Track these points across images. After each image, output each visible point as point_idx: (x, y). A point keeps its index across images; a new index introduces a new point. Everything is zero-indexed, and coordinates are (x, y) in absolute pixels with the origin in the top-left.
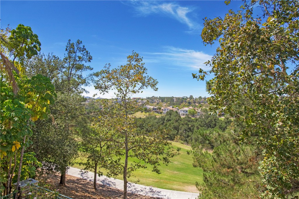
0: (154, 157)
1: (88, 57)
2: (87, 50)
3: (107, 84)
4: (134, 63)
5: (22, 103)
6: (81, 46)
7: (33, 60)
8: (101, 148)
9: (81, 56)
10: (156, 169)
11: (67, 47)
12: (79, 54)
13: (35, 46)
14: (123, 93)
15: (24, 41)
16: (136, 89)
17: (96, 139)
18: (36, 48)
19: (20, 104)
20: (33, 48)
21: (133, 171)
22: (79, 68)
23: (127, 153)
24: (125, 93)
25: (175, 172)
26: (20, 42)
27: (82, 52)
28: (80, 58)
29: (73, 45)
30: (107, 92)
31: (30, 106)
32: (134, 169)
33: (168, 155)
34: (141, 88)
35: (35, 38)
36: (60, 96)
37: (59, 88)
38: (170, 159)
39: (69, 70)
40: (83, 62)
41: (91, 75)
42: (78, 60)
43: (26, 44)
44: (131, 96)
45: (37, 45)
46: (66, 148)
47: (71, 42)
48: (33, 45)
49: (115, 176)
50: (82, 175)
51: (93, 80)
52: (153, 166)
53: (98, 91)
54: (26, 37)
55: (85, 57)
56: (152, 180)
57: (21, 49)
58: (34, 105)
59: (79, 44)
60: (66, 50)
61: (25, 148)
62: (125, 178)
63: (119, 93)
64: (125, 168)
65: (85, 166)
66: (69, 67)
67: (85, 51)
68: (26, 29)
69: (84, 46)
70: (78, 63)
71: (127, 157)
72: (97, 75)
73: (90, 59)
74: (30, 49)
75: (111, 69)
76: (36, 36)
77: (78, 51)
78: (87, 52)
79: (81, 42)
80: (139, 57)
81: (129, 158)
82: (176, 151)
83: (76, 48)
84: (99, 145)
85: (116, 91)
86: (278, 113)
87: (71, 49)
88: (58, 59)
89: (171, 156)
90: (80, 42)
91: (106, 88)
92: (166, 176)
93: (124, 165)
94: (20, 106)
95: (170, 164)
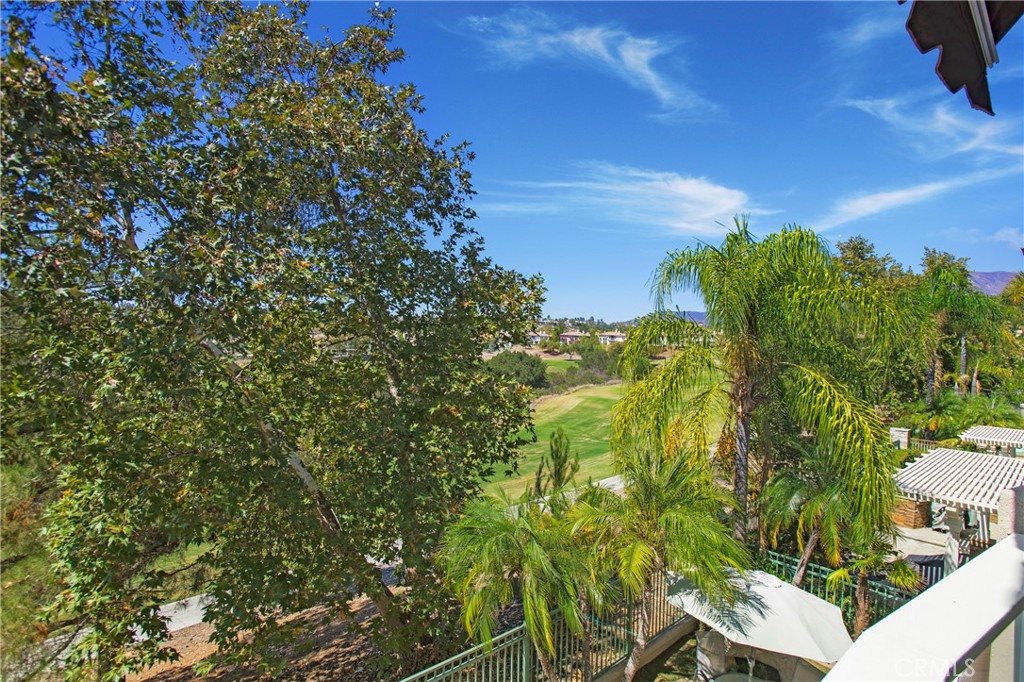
86: (106, 354)
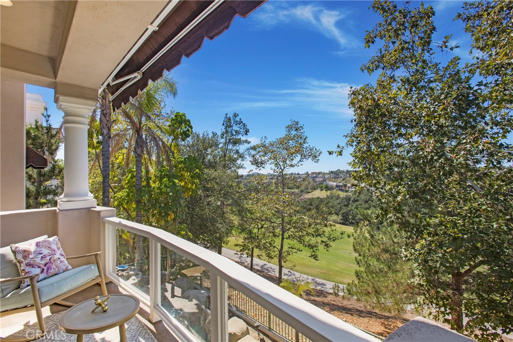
0: (313, 240)
1: (245, 130)
2: (244, 123)
3: (263, 158)
4: (293, 133)
5: (176, 181)
6: (238, 119)
7: (189, 140)
8: (259, 229)
9: (238, 129)
10: (314, 255)
11: (224, 121)
12: (235, 128)
13: (188, 130)
14: (281, 168)
15: (179, 126)
16: (294, 162)
17: (252, 218)
18: (189, 131)
19: (174, 182)
20: (186, 132)
21: (289, 255)
22: (236, 142)
23: (283, 235)
24: (283, 168)
25: (352, 265)
26: (176, 128)
27: (239, 126)
28: (236, 132)
29: (229, 119)
30: (264, 168)
31: (183, 184)
32: (291, 253)
33: (329, 239)
34: (300, 161)
35: (187, 123)
36: (212, 173)
37: (212, 165)
38: (331, 243)
39: (225, 146)
40: (240, 136)
41: (248, 149)
42: (235, 134)
43: (181, 128)
44: (288, 171)
45: (190, 129)
46: (218, 225)
47: (228, 116)
48: (186, 129)
49: (269, 260)
50: (240, 258)
51: (250, 155)
52: (311, 250)
53: (254, 167)
54: (180, 123)
55: (242, 130)
56: (318, 270)
57: (177, 134)
58: (186, 183)
59: (236, 117)
60: (223, 125)
61: (178, 220)
62: (280, 262)
63: (276, 169)
64: (281, 252)
65: (242, 248)
66: (226, 143)
67: (242, 124)
68: (181, 116)
69: (240, 119)
70: (234, 137)
71: (283, 239)
72: (254, 148)
73: (247, 132)
74: (184, 133)
75: (267, 142)
76: (189, 121)
77: (234, 125)
78: (244, 124)
79: (238, 115)
80: (299, 126)
81: (285, 240)
82: (339, 234)
83: (232, 122)
84: (256, 226)
85: (273, 166)
87: (228, 123)
88: (216, 134)
89: (332, 240)
90: (236, 115)
91: (262, 163)
92: (337, 269)
93: (279, 248)
94: (174, 183)
95: (330, 249)
